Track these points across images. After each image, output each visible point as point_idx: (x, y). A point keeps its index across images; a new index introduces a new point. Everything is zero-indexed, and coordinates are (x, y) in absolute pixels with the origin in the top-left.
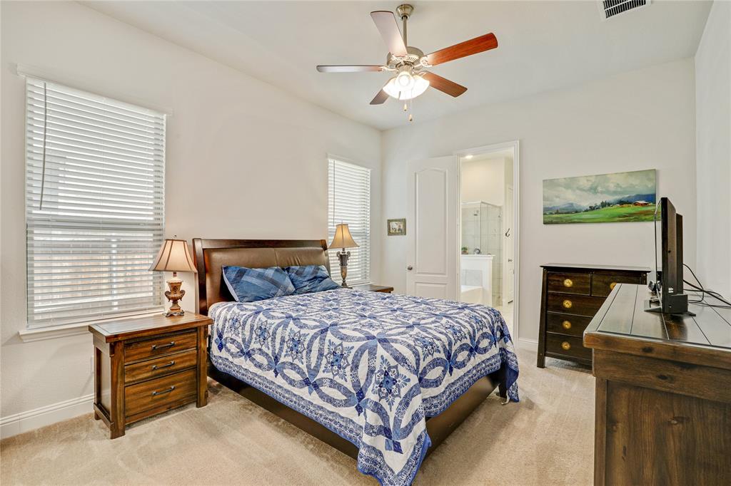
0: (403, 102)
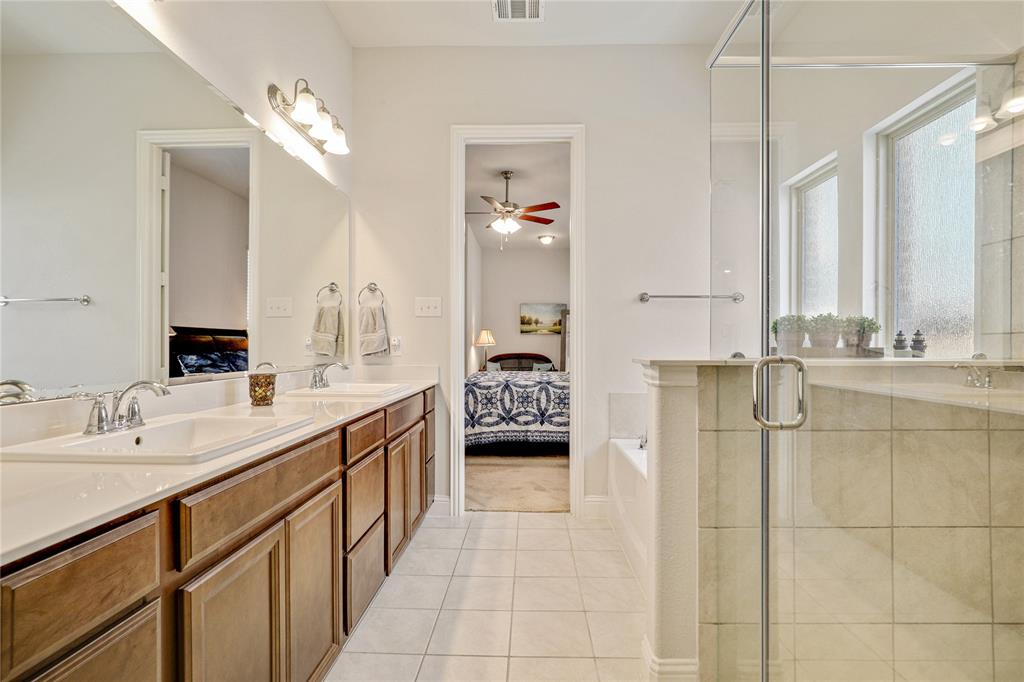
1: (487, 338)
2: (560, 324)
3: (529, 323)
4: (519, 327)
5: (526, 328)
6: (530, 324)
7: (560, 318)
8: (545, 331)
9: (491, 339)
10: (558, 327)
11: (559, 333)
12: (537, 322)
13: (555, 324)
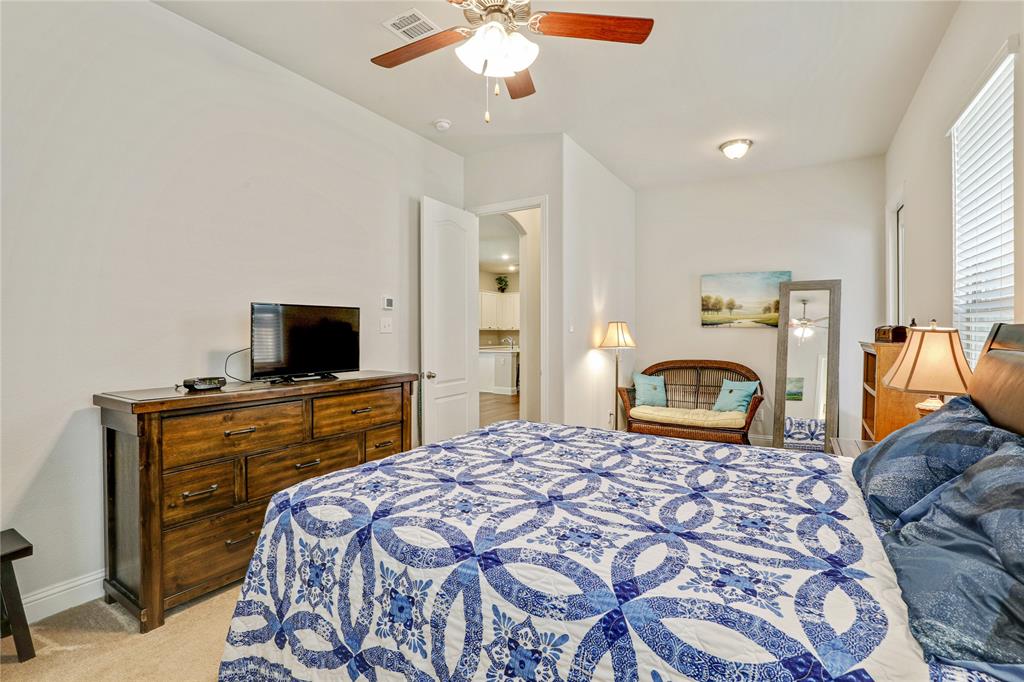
0: (493, 81)
1: (622, 337)
2: (777, 309)
3: (716, 308)
4: (699, 315)
5: (711, 316)
6: (718, 310)
7: (776, 298)
8: (747, 322)
9: (629, 341)
10: (773, 315)
11: (776, 326)
12: (731, 307)
13: (767, 310)
